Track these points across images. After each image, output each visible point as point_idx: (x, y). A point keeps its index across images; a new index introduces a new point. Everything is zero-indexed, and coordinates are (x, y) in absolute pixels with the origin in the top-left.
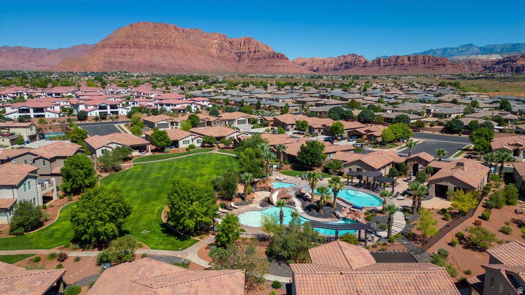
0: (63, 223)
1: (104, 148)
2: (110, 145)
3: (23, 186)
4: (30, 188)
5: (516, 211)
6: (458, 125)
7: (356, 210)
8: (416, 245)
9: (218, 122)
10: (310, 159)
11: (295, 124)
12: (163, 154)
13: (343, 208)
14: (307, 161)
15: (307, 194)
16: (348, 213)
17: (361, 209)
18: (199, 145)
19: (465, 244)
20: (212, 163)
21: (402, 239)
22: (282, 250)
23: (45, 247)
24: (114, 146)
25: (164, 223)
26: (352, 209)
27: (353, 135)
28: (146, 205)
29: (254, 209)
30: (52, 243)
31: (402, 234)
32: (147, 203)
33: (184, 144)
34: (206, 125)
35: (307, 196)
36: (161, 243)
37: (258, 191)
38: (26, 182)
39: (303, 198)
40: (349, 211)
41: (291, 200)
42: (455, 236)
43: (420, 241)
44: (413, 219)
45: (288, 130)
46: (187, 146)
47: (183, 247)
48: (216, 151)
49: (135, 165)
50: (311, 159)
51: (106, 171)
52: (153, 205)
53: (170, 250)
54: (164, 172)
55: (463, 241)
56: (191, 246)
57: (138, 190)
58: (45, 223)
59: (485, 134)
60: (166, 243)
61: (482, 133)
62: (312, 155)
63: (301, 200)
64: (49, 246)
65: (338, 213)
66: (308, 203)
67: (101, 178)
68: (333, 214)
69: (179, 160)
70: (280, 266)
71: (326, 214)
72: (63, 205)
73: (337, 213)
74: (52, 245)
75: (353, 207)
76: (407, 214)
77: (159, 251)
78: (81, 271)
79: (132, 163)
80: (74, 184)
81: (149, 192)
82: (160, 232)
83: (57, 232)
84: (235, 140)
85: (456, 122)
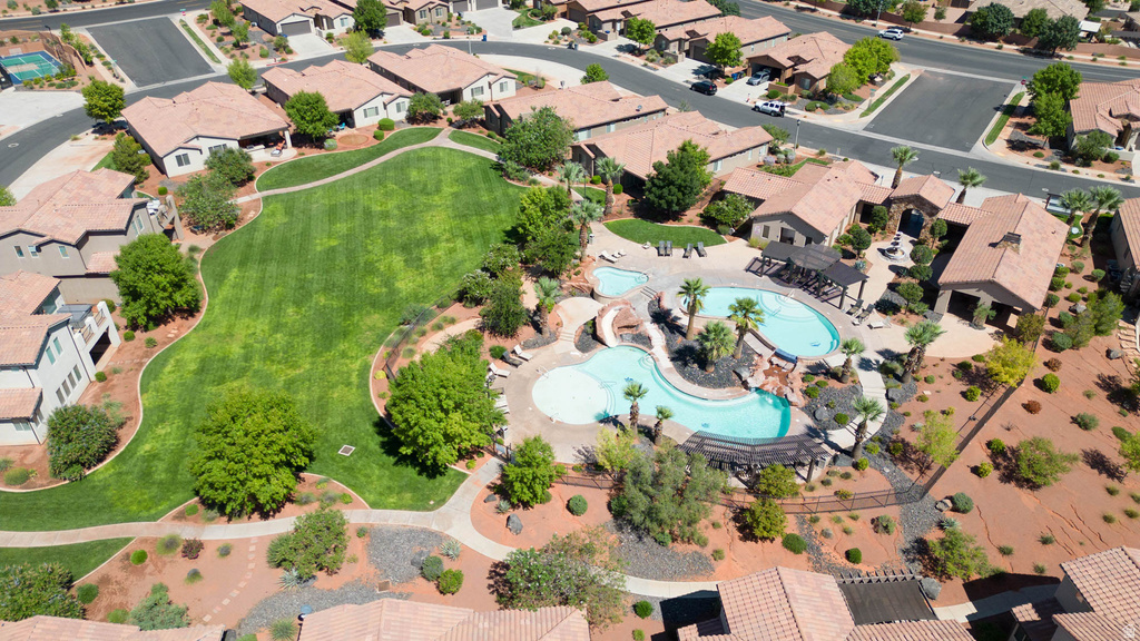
0: (161, 431)
1: (181, 152)
2: (194, 143)
3: (45, 355)
4: (59, 350)
5: (1108, 353)
6: (999, 22)
7: (782, 363)
8: (907, 474)
9: (430, 10)
10: (675, 200)
11: (620, 21)
12: (323, 152)
13: (756, 358)
14: (669, 203)
15: (676, 312)
16: (767, 374)
17: (794, 361)
18: (402, 115)
19: (1005, 467)
20: (447, 190)
21: (880, 455)
22: (648, 520)
23: (145, 514)
24: (205, 144)
25: (381, 418)
26: (776, 360)
27: (762, 68)
28: (328, 356)
29: (565, 361)
30: (156, 501)
31: (880, 440)
32: (328, 349)
33: (366, 116)
34: (401, 18)
35: (677, 318)
36: (389, 488)
37: (566, 297)
38: (51, 343)
39: (667, 324)
40: (768, 366)
41: (641, 329)
42: (985, 447)
43: (917, 461)
44: (905, 398)
45: (604, 37)
46: (374, 120)
47: (437, 499)
48: (444, 139)
49: (266, 199)
50: (678, 200)
51: (204, 229)
52: (344, 355)
53: (411, 508)
54: (342, 227)
55: (1000, 460)
56: (453, 492)
57: (298, 304)
58: (121, 432)
59: (1062, 81)
60: (401, 487)
61: (1058, 77)
62: (679, 188)
63: (662, 329)
64: (153, 512)
65: (745, 374)
66: (679, 341)
67: (199, 257)
68: (734, 377)
69: (366, 179)
70: (640, 545)
71: (720, 377)
72: (141, 364)
73: (743, 375)
74: (157, 505)
75: (777, 355)
76: (893, 382)
77: (388, 512)
78: (242, 585)
79: (258, 195)
80: (150, 308)
81: (324, 306)
82: (377, 448)
83: (156, 462)
84: (487, 108)
85: (997, 13)
